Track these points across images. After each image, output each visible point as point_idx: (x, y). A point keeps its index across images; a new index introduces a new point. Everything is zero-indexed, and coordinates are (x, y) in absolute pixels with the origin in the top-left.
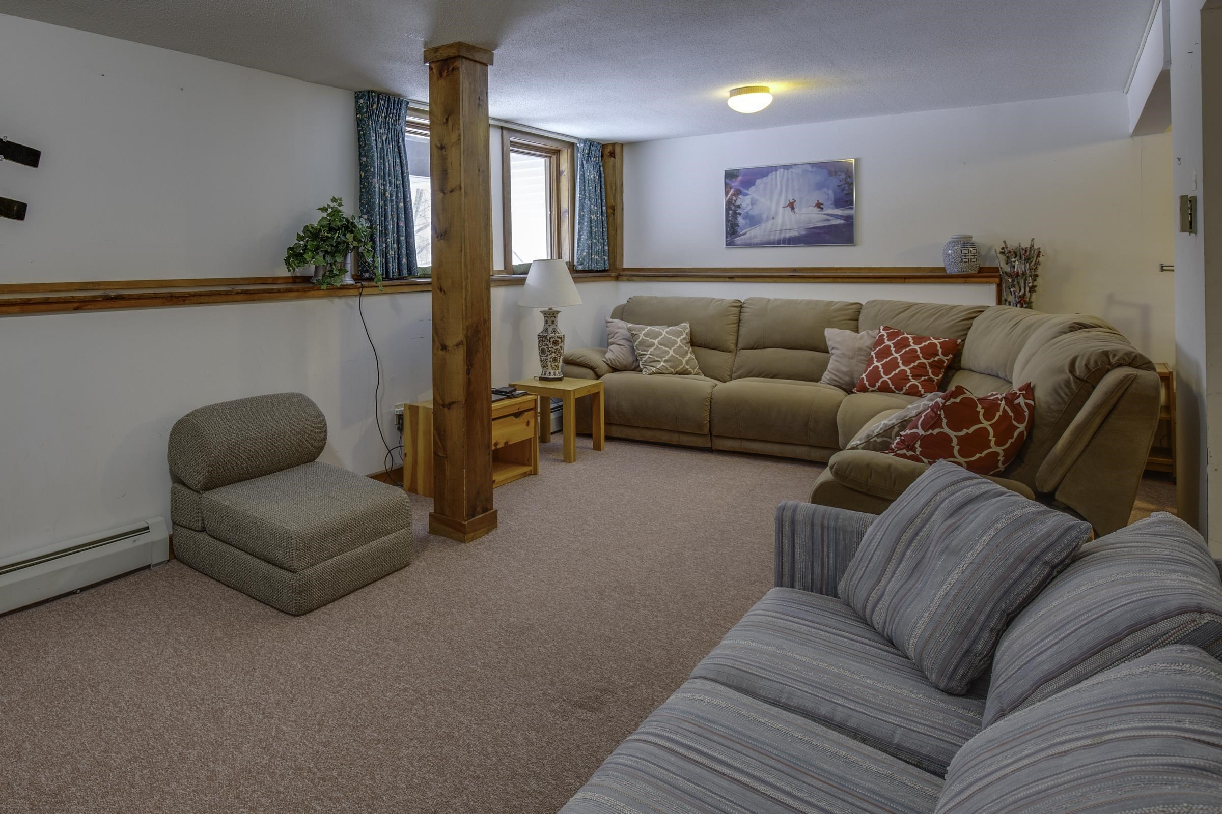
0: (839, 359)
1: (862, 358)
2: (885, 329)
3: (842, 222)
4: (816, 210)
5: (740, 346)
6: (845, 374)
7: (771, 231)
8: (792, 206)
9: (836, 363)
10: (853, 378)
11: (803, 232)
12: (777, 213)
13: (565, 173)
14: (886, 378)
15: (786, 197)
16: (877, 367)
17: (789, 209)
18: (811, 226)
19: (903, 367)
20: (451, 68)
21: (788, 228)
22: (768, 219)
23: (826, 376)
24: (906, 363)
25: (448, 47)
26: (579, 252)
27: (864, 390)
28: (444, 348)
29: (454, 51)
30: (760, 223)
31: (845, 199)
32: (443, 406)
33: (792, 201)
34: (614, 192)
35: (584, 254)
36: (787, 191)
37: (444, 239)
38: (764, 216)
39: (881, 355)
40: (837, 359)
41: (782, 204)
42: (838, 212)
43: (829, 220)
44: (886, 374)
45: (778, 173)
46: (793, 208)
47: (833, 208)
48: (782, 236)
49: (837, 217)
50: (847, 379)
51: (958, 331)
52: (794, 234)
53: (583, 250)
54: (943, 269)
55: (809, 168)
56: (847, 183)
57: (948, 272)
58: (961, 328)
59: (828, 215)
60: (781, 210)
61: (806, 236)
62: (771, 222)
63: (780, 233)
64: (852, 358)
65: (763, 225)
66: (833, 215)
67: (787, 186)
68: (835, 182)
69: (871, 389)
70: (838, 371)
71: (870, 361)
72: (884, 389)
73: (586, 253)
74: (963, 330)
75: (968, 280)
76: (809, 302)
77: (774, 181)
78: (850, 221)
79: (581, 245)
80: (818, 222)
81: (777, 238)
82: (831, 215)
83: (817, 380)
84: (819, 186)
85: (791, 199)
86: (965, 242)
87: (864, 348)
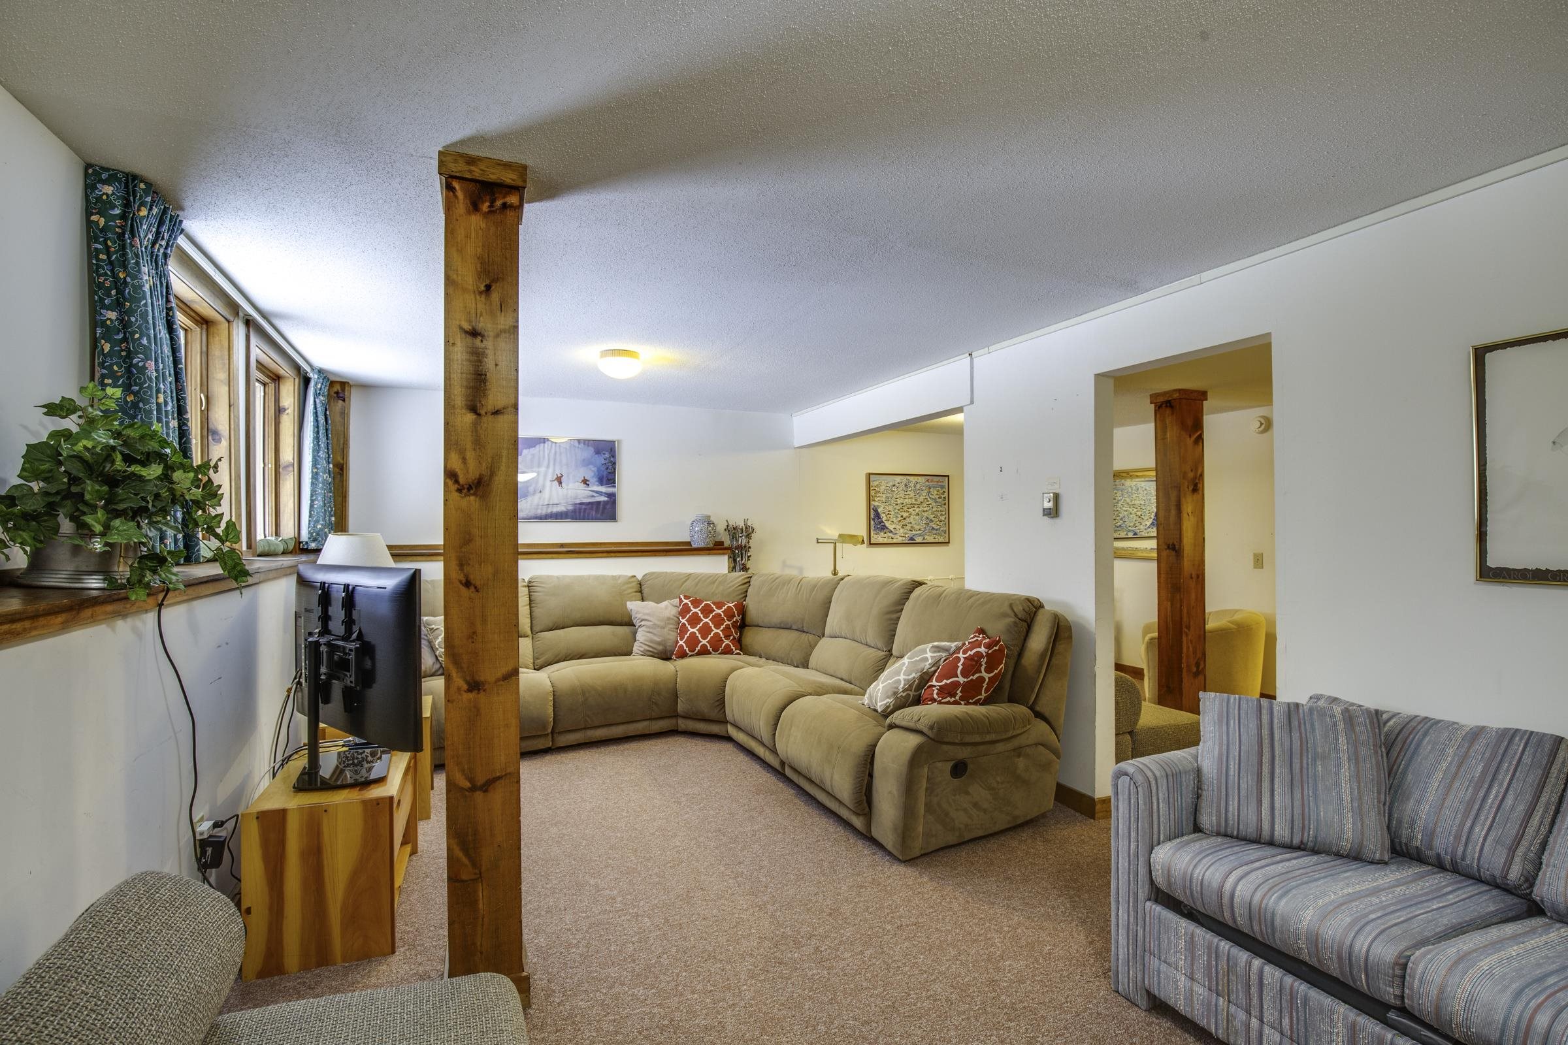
0: (651, 630)
1: (672, 626)
2: (686, 597)
3: (606, 499)
4: (582, 486)
5: (536, 629)
6: (659, 643)
7: (538, 505)
8: (559, 480)
9: (648, 634)
10: (666, 647)
11: (570, 508)
12: (544, 486)
13: (290, 411)
14: (704, 642)
15: (554, 470)
16: (694, 633)
17: (556, 483)
18: (578, 501)
19: (716, 631)
20: (498, 203)
21: (556, 502)
22: (534, 493)
23: (637, 647)
24: (717, 627)
25: (499, 164)
26: (312, 524)
27: (683, 655)
28: (475, 686)
29: (515, 177)
30: (527, 496)
31: (608, 476)
32: (473, 789)
33: (559, 475)
34: (342, 446)
35: (319, 526)
36: (554, 464)
37: (474, 494)
38: (531, 489)
39: (694, 620)
40: (648, 630)
41: (549, 477)
42: (603, 489)
43: (593, 496)
44: (704, 638)
45: (546, 445)
46: (560, 483)
47: (598, 485)
48: (549, 511)
49: (600, 493)
50: (660, 648)
51: (739, 595)
52: (561, 509)
53: (317, 522)
54: (689, 543)
55: (576, 444)
56: (611, 462)
57: (694, 546)
58: (740, 592)
59: (593, 491)
60: (548, 483)
61: (574, 511)
62: (538, 495)
63: (547, 508)
64: (664, 628)
65: (529, 499)
66: (596, 492)
67: (555, 460)
68: (600, 460)
69: (691, 653)
70: (651, 641)
71: (683, 630)
72: (704, 652)
73: (322, 525)
74: (742, 594)
75: (712, 551)
76: (597, 578)
77: (541, 453)
78: (612, 498)
79: (315, 513)
80: (584, 498)
81: (544, 512)
82: (597, 492)
83: (629, 653)
84: (586, 463)
85: (558, 473)
86: (707, 521)
87: (672, 617)
